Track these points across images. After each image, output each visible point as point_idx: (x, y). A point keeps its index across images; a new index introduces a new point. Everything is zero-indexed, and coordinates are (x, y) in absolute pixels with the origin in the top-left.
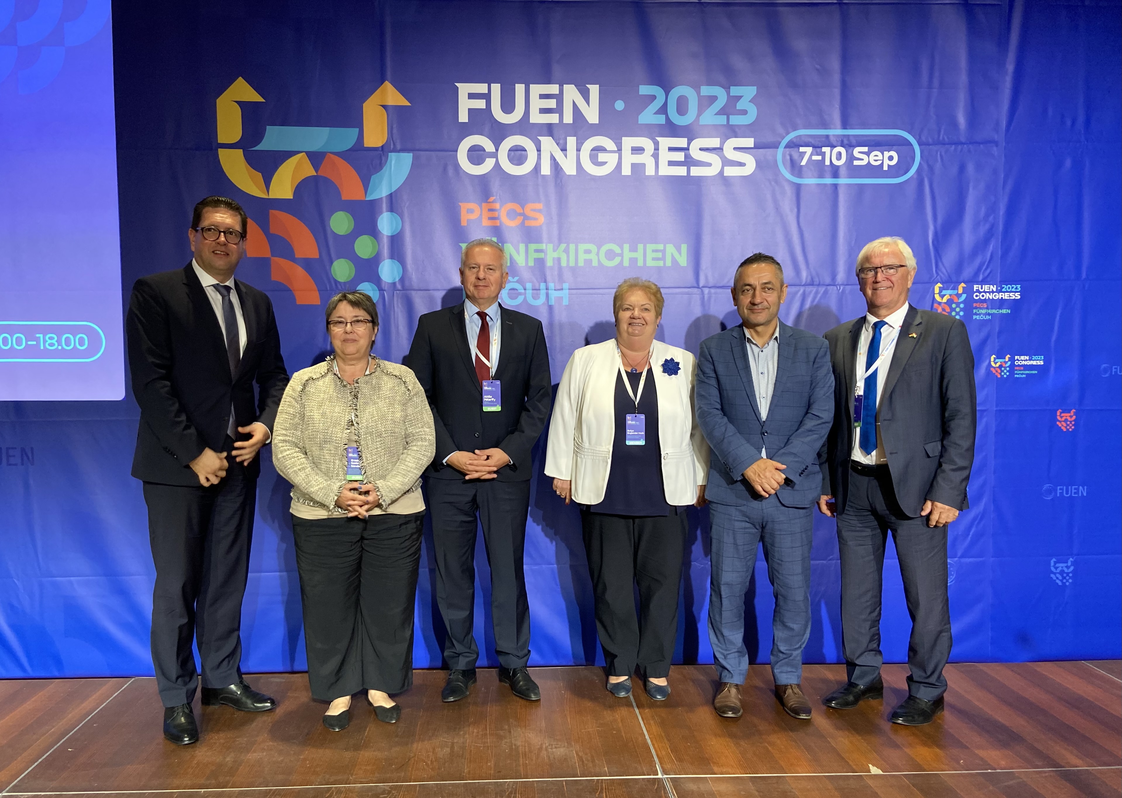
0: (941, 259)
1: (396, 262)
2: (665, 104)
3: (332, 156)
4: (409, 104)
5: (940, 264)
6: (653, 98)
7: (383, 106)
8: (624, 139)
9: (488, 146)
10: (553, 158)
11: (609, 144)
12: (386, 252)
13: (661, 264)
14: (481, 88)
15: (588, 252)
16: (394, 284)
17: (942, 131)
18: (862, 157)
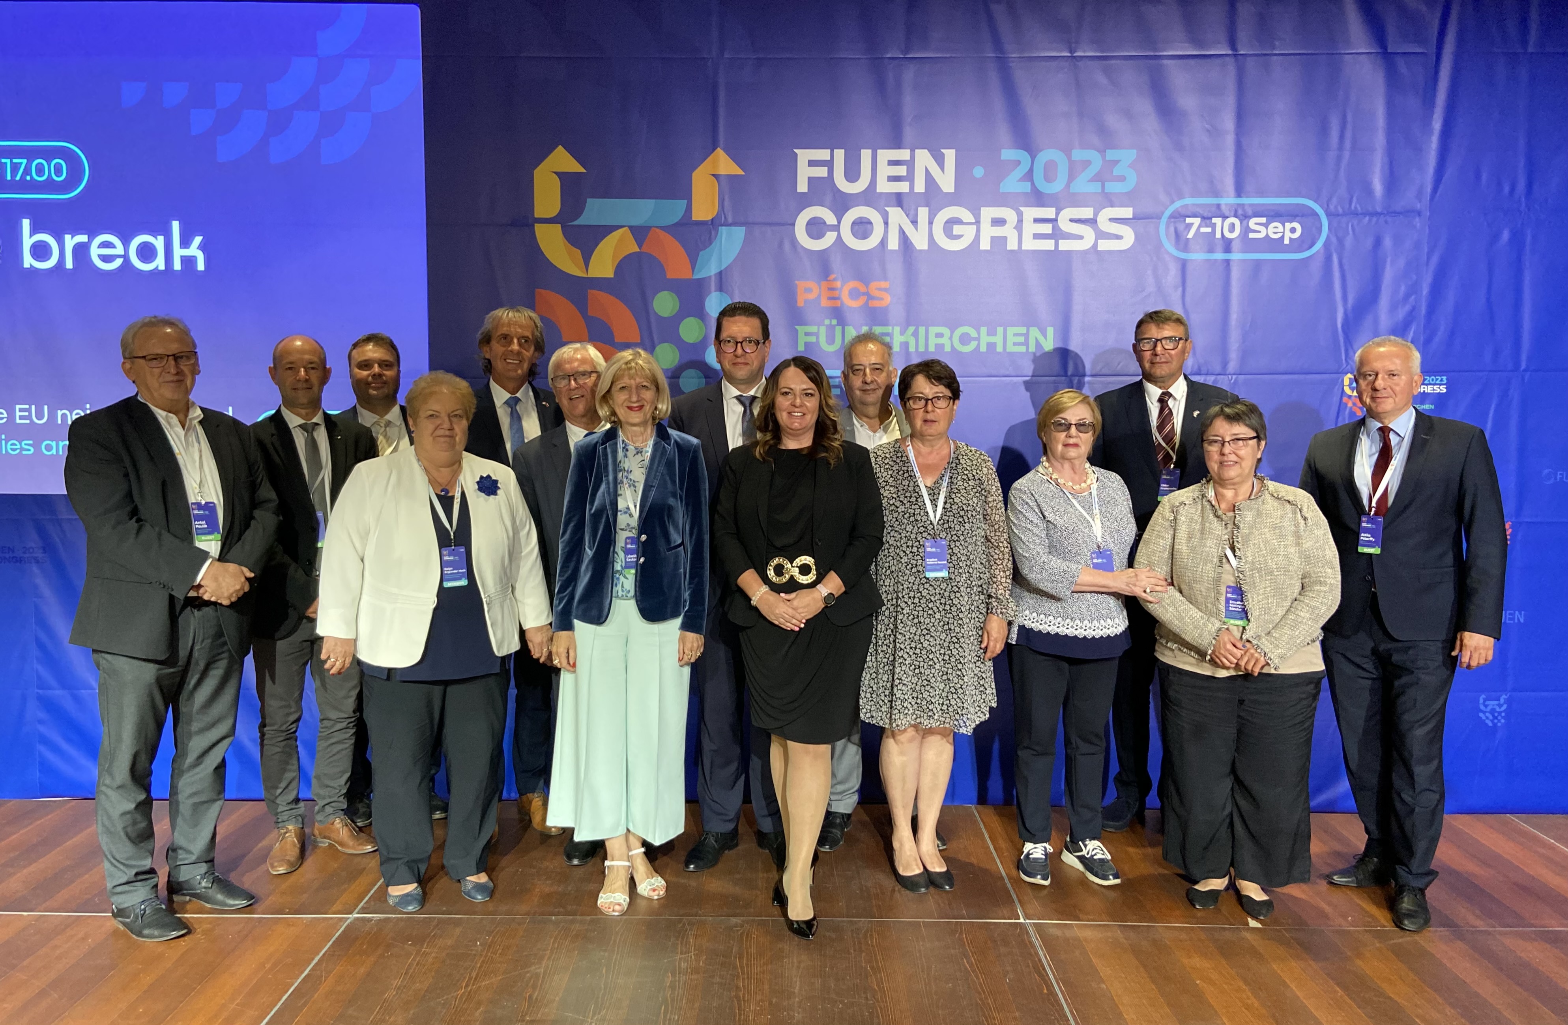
0: (1352, 346)
2: (1031, 170)
3: (658, 230)
4: (743, 173)
6: (1018, 163)
7: (713, 175)
8: (984, 210)
9: (830, 218)
10: (902, 233)
11: (966, 215)
12: (713, 335)
14: (823, 154)
15: (939, 335)
17: (1355, 200)
18: (1260, 229)
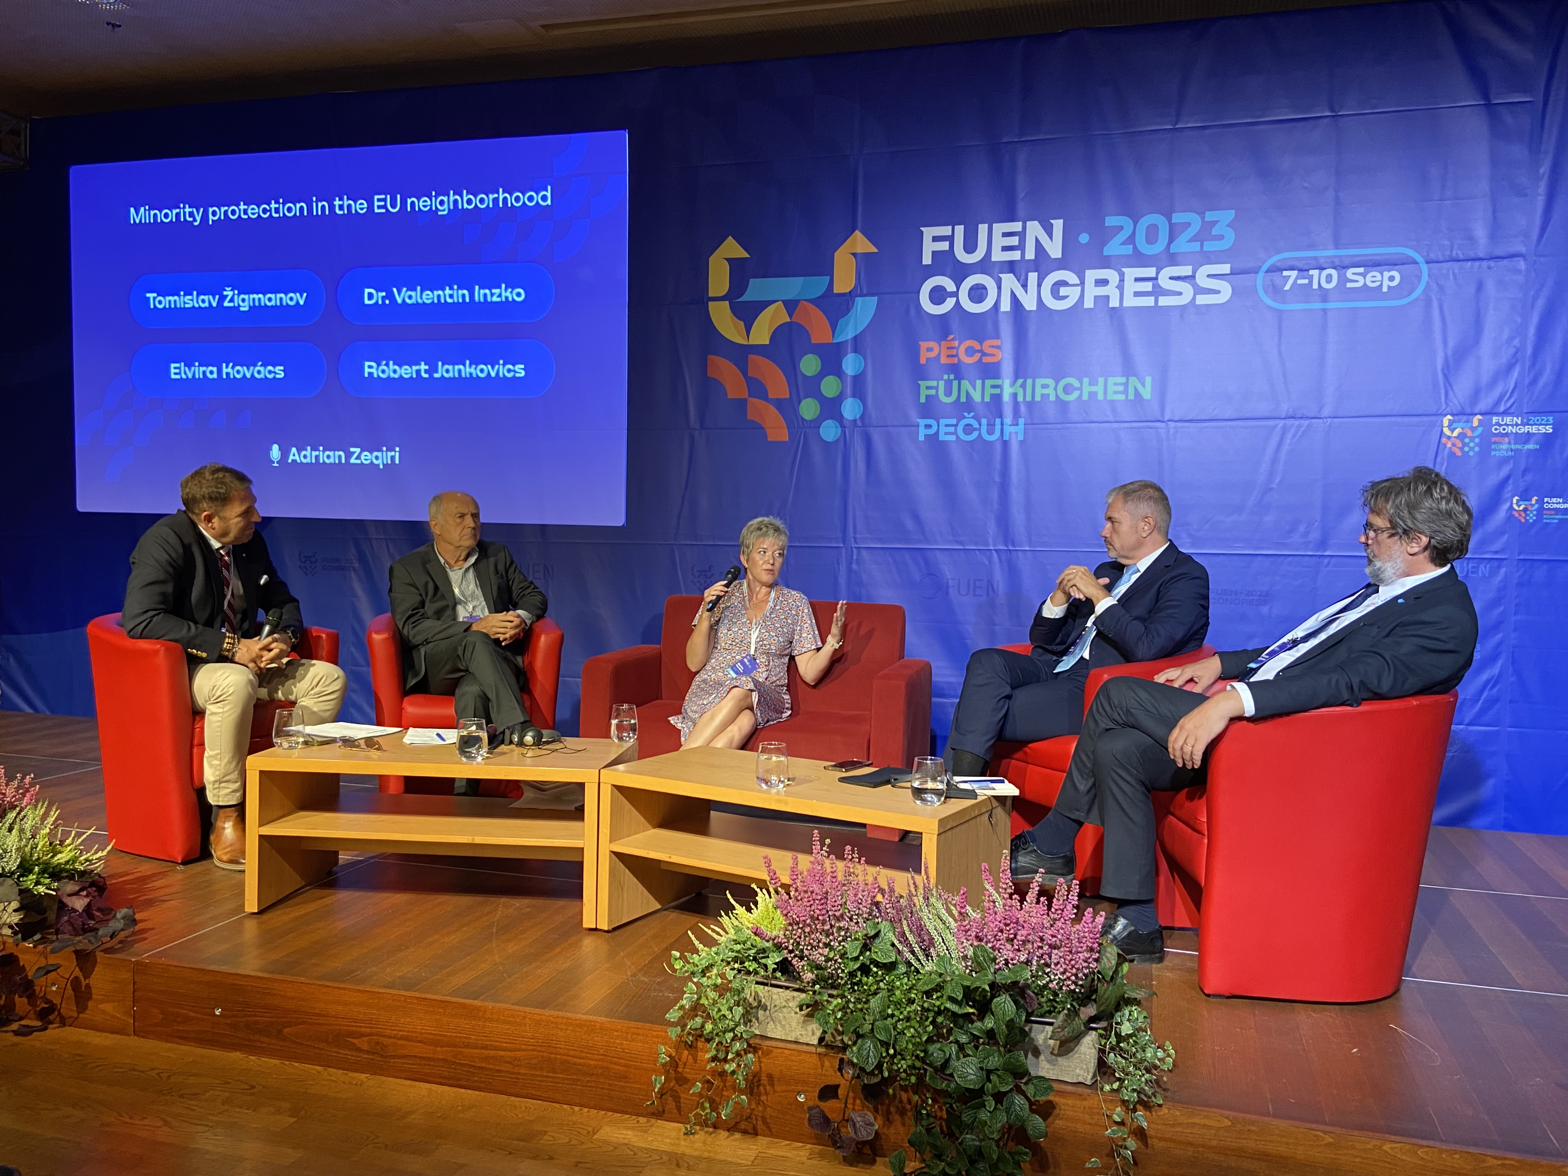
0: (1452, 388)
1: (858, 401)
2: (1134, 233)
3: (806, 303)
4: (876, 251)
5: (1450, 393)
6: (1121, 228)
7: (853, 254)
8: (1088, 273)
9: (950, 286)
10: (1013, 295)
12: (849, 391)
13: (1123, 397)
14: (946, 231)
15: (1044, 386)
16: (855, 421)
17: (1456, 246)
18: (1357, 279)
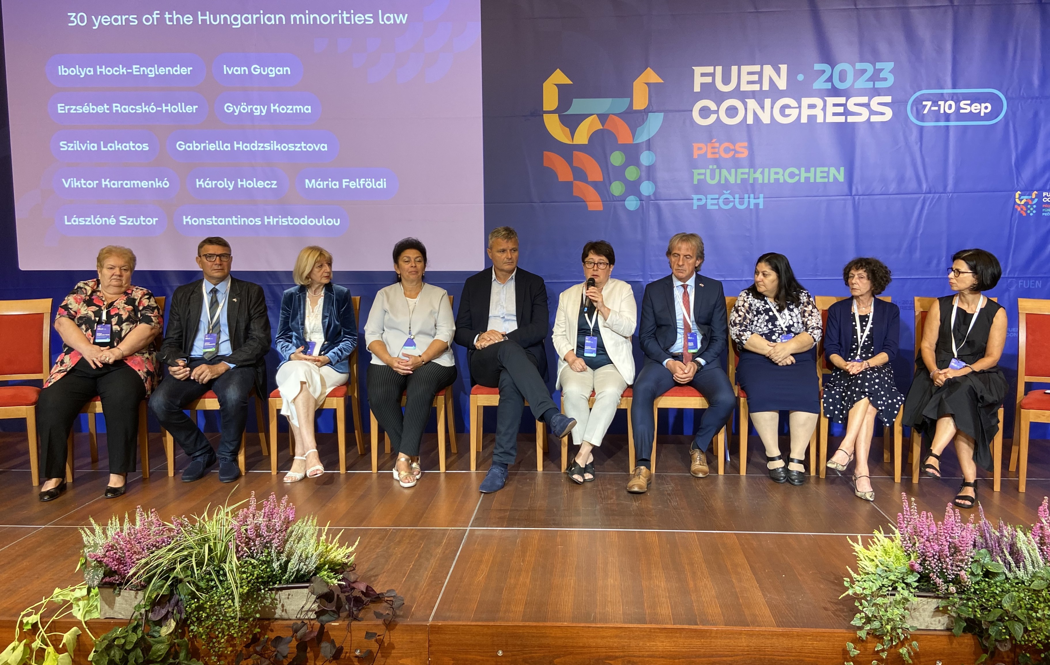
0: (1020, 175)
1: (651, 182)
3: (613, 116)
4: (662, 81)
5: (1020, 179)
6: (824, 72)
7: (646, 83)
8: (803, 99)
9: (713, 106)
10: (755, 114)
11: (793, 103)
12: (645, 176)
13: (826, 180)
14: (710, 69)
15: (777, 173)
16: (649, 196)
17: (1022, 89)
18: (966, 107)
